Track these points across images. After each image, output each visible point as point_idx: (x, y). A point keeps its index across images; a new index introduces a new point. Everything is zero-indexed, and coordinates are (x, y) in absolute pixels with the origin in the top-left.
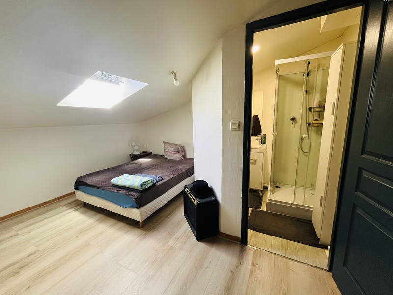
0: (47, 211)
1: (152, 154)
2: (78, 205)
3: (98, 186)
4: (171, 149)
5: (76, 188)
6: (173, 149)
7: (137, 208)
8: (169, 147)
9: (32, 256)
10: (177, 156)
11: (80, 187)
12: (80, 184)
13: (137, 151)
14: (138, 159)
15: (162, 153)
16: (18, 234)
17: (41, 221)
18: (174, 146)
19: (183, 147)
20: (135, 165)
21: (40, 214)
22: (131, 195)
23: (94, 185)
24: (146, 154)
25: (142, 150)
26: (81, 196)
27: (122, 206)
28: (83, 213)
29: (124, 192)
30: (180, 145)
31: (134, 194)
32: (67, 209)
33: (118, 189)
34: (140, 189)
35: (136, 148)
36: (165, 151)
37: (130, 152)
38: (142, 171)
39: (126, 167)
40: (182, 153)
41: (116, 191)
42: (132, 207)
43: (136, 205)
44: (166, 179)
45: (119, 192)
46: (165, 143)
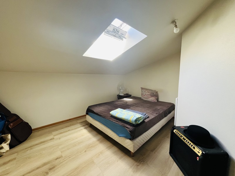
0: (71, 125)
1: (131, 96)
2: (87, 124)
3: (101, 115)
4: (147, 93)
5: (87, 114)
6: (149, 93)
7: (130, 139)
8: (146, 91)
9: (58, 160)
10: (152, 99)
11: (89, 113)
12: (90, 111)
13: (122, 93)
14: (124, 98)
15: (139, 96)
16: (54, 139)
17: (67, 132)
18: (150, 92)
19: (157, 92)
20: (122, 102)
21: (67, 127)
22: (126, 127)
23: (99, 113)
24: (128, 96)
25: (125, 93)
26: (89, 119)
27: (118, 134)
28: (90, 132)
29: (121, 123)
30: (155, 90)
31: (129, 127)
32: (81, 126)
33: (115, 120)
34: (134, 123)
35: (122, 91)
36: (142, 94)
37: (118, 93)
38: (129, 108)
39: (117, 103)
40: (156, 97)
41: (114, 121)
42: (126, 137)
43: (130, 137)
44: (152, 117)
45: (116, 122)
46: (142, 88)
